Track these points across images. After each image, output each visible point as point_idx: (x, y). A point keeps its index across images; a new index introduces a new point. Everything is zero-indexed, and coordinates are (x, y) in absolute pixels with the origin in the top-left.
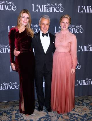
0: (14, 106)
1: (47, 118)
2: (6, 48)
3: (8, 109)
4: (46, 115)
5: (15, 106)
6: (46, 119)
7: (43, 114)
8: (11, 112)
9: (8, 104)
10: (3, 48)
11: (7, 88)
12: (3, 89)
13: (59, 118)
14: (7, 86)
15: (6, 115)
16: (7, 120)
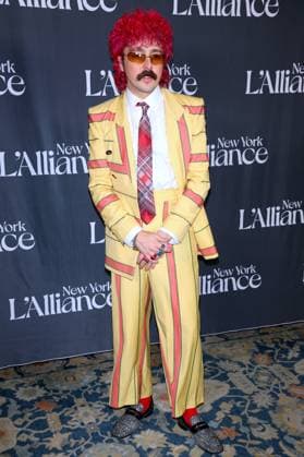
0: (99, 373)
1: (237, 400)
2: (77, 155)
3: (83, 384)
4: (231, 392)
5: (105, 372)
6: (238, 404)
7: (218, 387)
8: (98, 391)
9: (75, 367)
10: (65, 155)
11: (76, 306)
12: (64, 311)
13: (278, 398)
14: (79, 299)
15: (90, 405)
16: (102, 419)
